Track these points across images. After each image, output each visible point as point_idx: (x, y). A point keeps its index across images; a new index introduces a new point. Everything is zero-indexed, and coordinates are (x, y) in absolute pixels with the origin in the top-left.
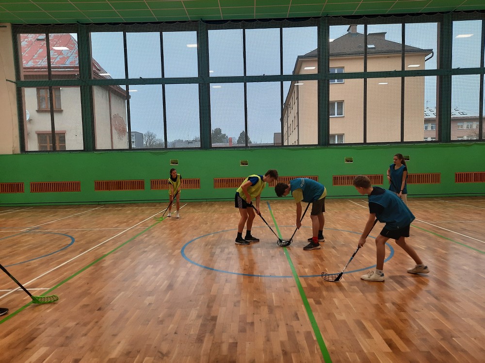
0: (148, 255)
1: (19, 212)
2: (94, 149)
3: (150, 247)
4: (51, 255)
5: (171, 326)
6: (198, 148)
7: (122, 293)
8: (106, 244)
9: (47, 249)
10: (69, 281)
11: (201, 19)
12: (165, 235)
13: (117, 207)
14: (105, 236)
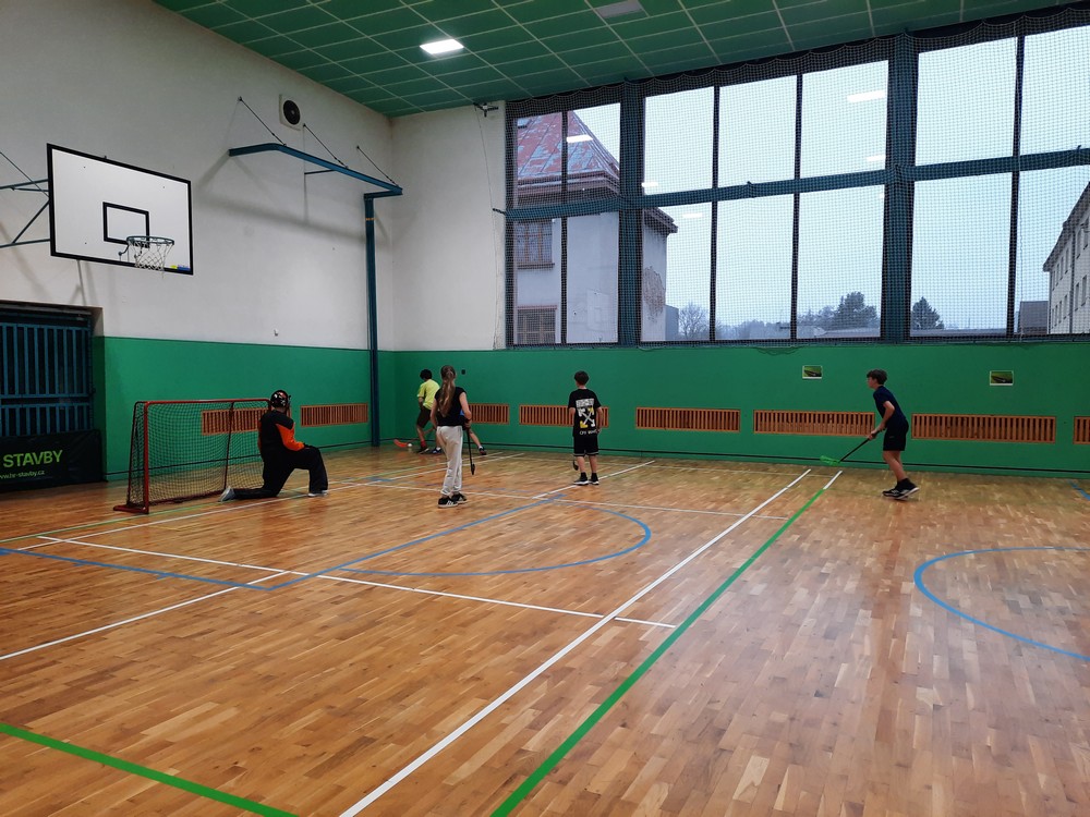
0: (839, 583)
1: (505, 461)
2: (638, 342)
3: (827, 564)
4: (626, 556)
5: (1042, 779)
6: (875, 338)
7: (844, 667)
8: (722, 545)
9: (608, 540)
10: (705, 616)
11: (906, 29)
12: (842, 543)
13: (683, 464)
14: (704, 529)
